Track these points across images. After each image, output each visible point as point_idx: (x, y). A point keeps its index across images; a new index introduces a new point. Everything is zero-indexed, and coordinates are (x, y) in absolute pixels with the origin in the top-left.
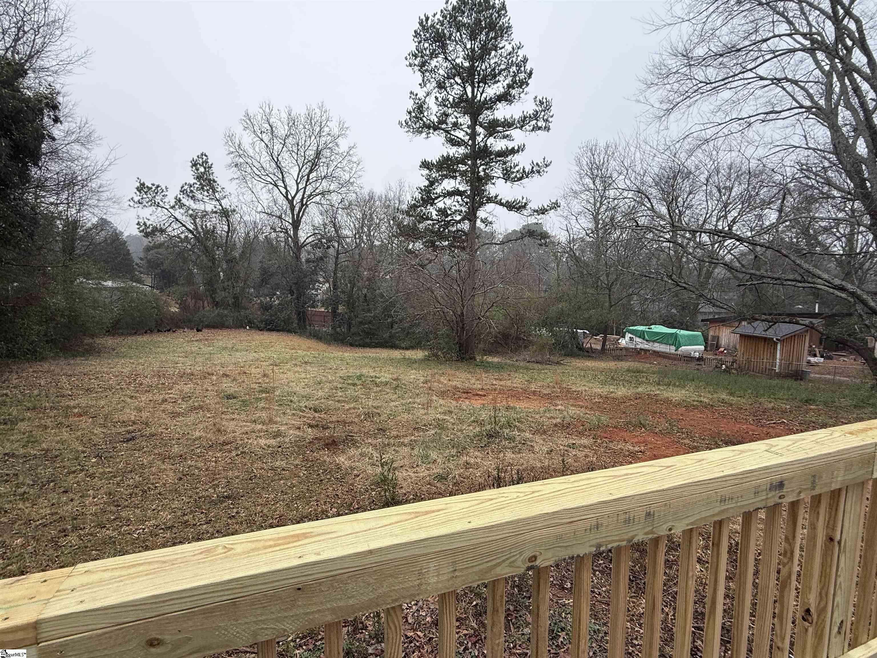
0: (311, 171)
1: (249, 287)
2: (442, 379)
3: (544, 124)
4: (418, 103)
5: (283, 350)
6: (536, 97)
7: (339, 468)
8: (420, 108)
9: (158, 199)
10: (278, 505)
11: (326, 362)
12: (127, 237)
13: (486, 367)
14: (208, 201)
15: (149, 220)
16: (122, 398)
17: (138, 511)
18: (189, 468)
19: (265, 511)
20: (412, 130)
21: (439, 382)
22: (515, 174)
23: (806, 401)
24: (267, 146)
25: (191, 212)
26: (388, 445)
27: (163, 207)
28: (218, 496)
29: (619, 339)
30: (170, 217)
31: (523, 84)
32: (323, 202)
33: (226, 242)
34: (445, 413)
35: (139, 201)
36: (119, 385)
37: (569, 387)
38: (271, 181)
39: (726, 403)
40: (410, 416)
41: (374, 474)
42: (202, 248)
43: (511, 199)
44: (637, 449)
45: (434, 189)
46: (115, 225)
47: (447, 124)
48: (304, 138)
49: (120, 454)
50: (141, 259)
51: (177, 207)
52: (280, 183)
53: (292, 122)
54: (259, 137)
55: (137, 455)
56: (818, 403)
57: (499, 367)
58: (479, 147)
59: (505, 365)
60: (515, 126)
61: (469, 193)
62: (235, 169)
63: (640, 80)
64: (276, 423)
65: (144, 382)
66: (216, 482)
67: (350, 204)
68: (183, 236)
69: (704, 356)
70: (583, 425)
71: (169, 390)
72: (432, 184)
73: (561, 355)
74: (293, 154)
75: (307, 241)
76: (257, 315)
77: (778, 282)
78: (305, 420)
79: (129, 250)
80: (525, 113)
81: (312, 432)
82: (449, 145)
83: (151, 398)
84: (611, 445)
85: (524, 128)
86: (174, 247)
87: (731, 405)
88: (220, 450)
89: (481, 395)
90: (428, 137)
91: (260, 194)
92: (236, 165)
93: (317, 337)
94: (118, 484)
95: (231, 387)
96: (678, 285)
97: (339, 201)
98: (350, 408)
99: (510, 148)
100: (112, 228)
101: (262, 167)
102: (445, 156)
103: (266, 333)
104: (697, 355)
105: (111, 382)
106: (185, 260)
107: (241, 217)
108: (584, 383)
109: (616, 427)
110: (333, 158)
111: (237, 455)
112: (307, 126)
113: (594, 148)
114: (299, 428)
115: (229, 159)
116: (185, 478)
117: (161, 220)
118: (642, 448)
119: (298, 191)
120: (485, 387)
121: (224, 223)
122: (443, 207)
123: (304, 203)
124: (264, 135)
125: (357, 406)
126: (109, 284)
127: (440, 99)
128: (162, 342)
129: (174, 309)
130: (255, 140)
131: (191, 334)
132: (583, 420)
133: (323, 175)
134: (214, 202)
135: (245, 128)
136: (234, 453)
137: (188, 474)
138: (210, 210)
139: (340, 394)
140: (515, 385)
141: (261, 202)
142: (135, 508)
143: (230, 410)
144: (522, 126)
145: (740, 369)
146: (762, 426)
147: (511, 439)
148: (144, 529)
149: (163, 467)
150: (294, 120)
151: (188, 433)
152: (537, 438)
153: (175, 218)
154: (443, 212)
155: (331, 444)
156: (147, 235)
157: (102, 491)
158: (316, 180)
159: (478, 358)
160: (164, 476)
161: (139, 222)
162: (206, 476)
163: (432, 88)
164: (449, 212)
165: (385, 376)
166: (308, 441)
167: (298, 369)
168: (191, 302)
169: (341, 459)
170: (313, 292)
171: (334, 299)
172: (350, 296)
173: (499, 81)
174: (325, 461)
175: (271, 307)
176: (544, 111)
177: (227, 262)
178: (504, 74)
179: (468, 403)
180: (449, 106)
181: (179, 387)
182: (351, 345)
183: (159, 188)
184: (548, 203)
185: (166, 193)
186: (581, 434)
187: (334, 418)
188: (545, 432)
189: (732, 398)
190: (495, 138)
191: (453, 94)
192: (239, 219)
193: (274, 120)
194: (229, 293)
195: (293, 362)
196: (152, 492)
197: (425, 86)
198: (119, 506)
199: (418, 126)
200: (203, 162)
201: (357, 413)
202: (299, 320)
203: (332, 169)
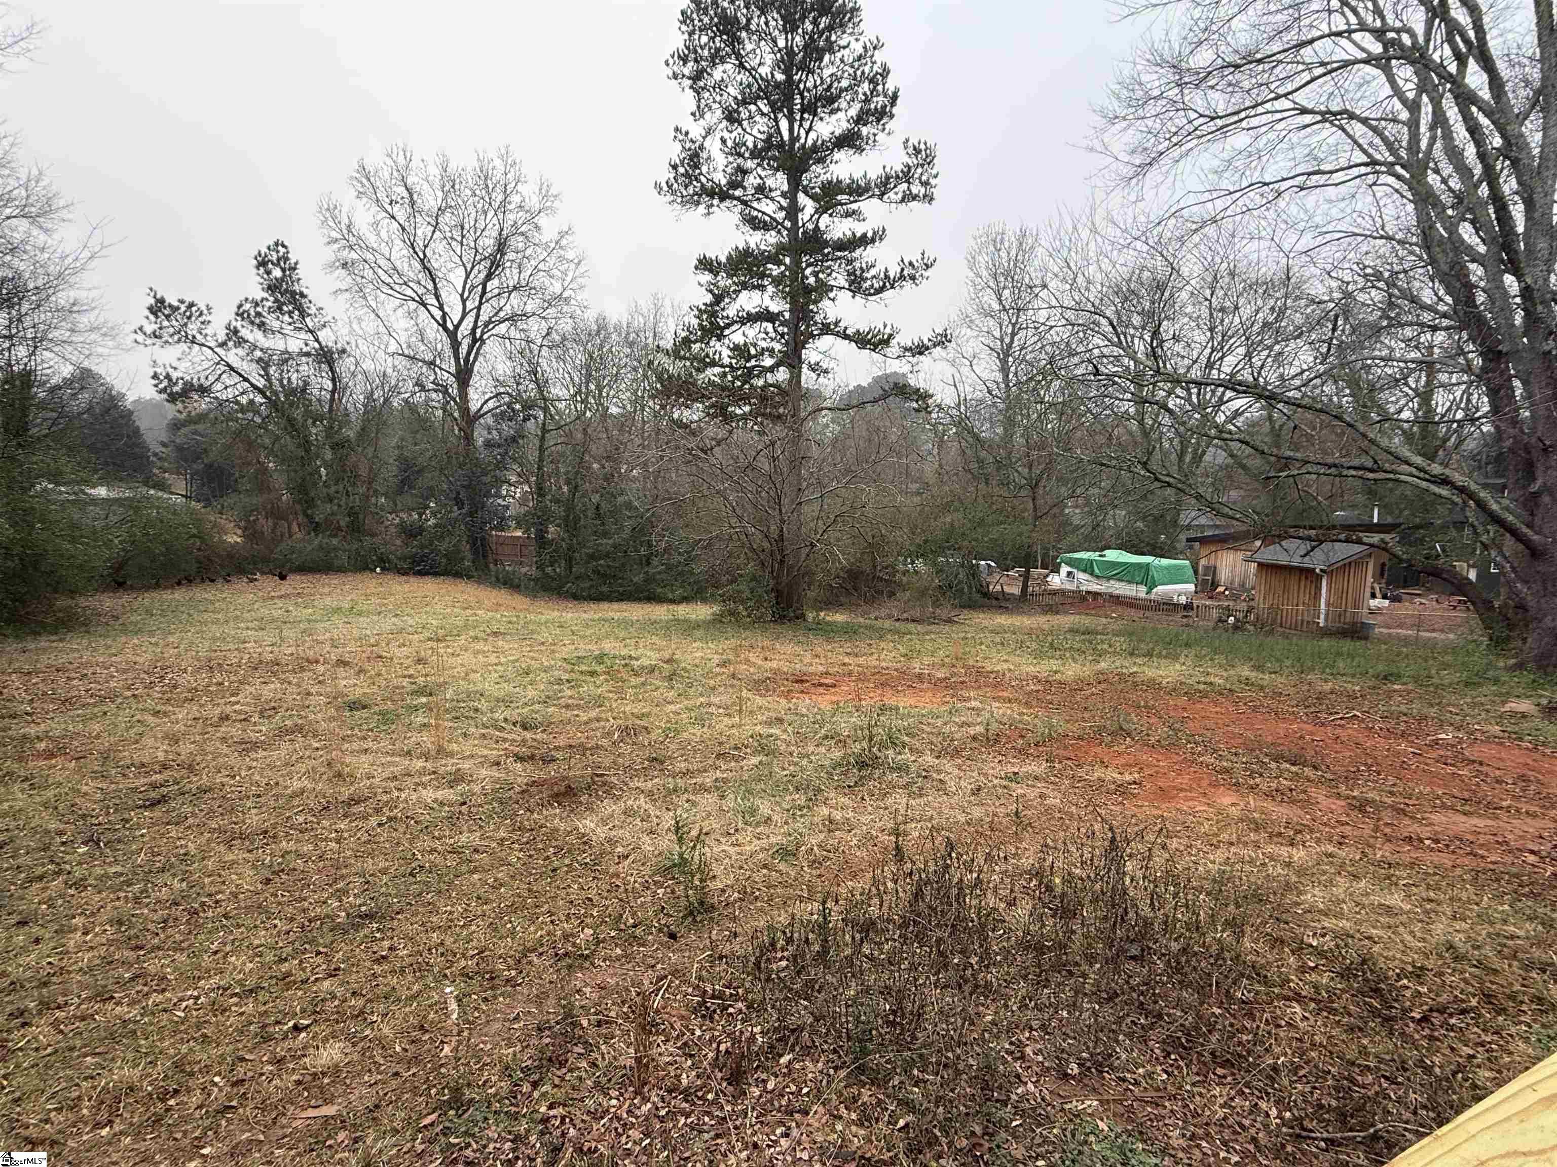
0: (489, 277)
1: (376, 493)
2: (752, 657)
3: (923, 190)
4: (690, 149)
5: (449, 610)
6: (907, 141)
7: (585, 843)
8: (694, 158)
9: (192, 328)
10: (473, 928)
11: (533, 632)
12: (135, 401)
13: (827, 631)
14: (292, 333)
15: (175, 369)
16: (138, 717)
17: (181, 957)
18: (283, 856)
19: (449, 941)
20: (679, 200)
21: (747, 661)
22: (869, 283)
23: (1385, 678)
24: (403, 229)
25: (258, 354)
26: (675, 790)
27: (203, 345)
28: (348, 915)
29: (1047, 576)
30: (218, 363)
31: (882, 114)
32: (513, 333)
33: (331, 410)
34: (769, 723)
35: (154, 333)
36: (129, 689)
37: (980, 664)
38: (413, 295)
39: (1252, 684)
40: (705, 729)
41: (656, 852)
42: (283, 422)
43: (863, 327)
44: (1128, 778)
45: (723, 309)
46: (108, 379)
47: (745, 188)
48: (473, 215)
49: (138, 833)
50: (164, 445)
51: (231, 344)
52: (431, 300)
53: (450, 184)
54: (387, 212)
55: (173, 834)
56: (1405, 680)
57: (849, 631)
58: (804, 233)
59: (860, 627)
60: (871, 193)
61: (787, 315)
62: (342, 272)
63: (1094, 111)
64: (451, 755)
65: (181, 681)
66: (341, 885)
67: (564, 339)
68: (244, 400)
69: (1196, 603)
70: (1022, 737)
71: (232, 695)
72: (718, 299)
73: (954, 607)
74: (454, 243)
75: (485, 409)
76: (396, 546)
77: (1333, 470)
78: (507, 745)
79: (138, 428)
80: (888, 169)
81: (525, 770)
82: (747, 228)
83: (198, 715)
84: (1081, 773)
85: (886, 197)
86: (227, 421)
87: (1262, 688)
88: (346, 816)
89: (827, 685)
90: (709, 214)
91: (392, 319)
92: (344, 265)
93: (510, 584)
94: (137, 900)
95: (355, 685)
96: (1157, 479)
97: (544, 334)
98: (590, 720)
99: (858, 235)
100: (102, 385)
101: (395, 269)
102: (741, 248)
103: (412, 579)
104: (1183, 600)
105: (113, 684)
106: (250, 445)
107: (357, 364)
108: (1005, 657)
109: (1080, 738)
110: (528, 252)
111: (380, 825)
112: (478, 192)
113: (999, 237)
114: (498, 764)
115: (329, 254)
116: (277, 880)
117: (200, 368)
118: (1136, 776)
119: (464, 314)
120: (831, 670)
121: (324, 374)
122: (742, 342)
123: (478, 336)
124: (396, 208)
125: (603, 715)
126: (102, 492)
127: (730, 143)
128: (212, 602)
129: (234, 538)
130: (379, 217)
131: (267, 584)
132: (1021, 726)
133: (511, 284)
134: (303, 335)
135: (360, 195)
136: (373, 821)
137: (283, 871)
138: (297, 350)
139: (569, 693)
140: (884, 664)
141: (394, 334)
142: (175, 950)
143: (356, 731)
144: (883, 194)
145: (1260, 624)
146: (1323, 724)
147: (902, 768)
148: (197, 998)
149: (230, 857)
150: (454, 181)
151: (277, 784)
152: (947, 765)
153: (228, 365)
154: (740, 351)
155: (565, 794)
156: (173, 398)
157: (104, 916)
158: (499, 294)
159: (810, 616)
160: (234, 877)
161: (156, 374)
162: (319, 871)
163: (715, 120)
164: (753, 352)
165: (649, 657)
166: (517, 789)
167: (480, 646)
168: (265, 525)
169: (587, 824)
170: (500, 501)
171: (540, 514)
172: (569, 506)
173: (839, 109)
174: (557, 830)
175: (421, 530)
176: (922, 166)
177: (332, 448)
178: (848, 98)
179: (808, 701)
180: (747, 155)
181: (252, 689)
182: (576, 597)
183: (194, 309)
184: (930, 334)
185: (208, 318)
186: (1023, 753)
187: (561, 741)
188: (957, 752)
189: (1261, 676)
190: (831, 215)
191: (755, 132)
192: (353, 368)
193: (416, 180)
194: (339, 506)
195: (472, 634)
196: (210, 914)
197: (702, 116)
198: (141, 948)
199: (691, 192)
200: (279, 259)
201: (604, 728)
202: (475, 553)
203: (529, 272)
